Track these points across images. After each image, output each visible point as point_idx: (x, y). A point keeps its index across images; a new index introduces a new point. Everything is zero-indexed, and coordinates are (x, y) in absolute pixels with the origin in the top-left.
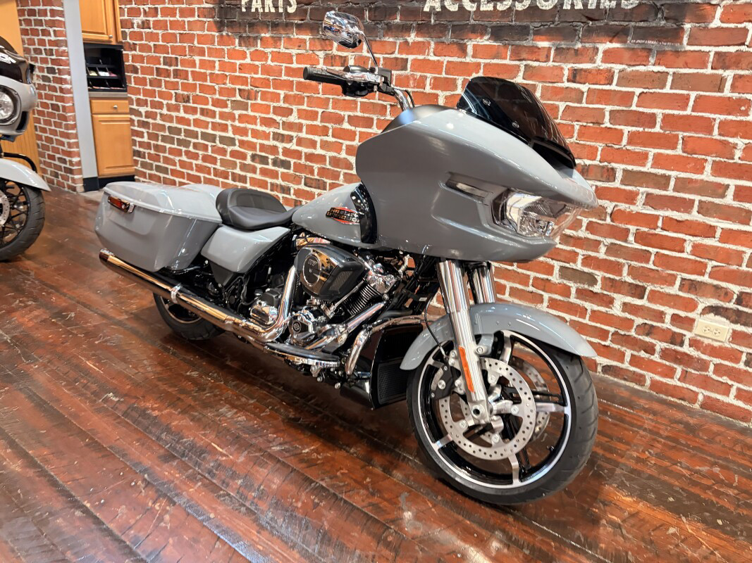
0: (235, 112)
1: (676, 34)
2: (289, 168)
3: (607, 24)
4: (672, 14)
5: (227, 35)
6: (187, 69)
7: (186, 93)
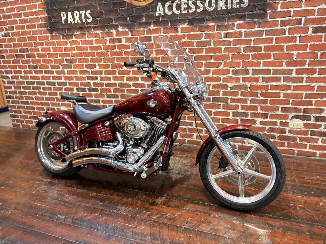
0: (65, 70)
1: (264, 15)
2: (98, 91)
3: (236, 14)
4: (262, 8)
5: (56, 35)
6: (34, 53)
7: (35, 64)
